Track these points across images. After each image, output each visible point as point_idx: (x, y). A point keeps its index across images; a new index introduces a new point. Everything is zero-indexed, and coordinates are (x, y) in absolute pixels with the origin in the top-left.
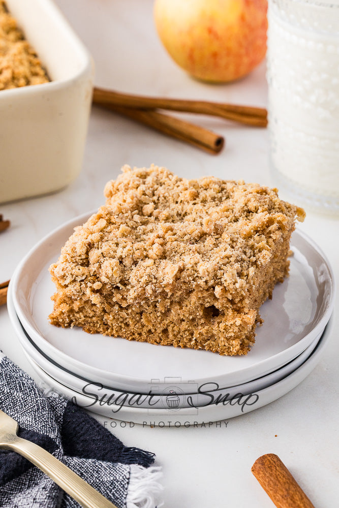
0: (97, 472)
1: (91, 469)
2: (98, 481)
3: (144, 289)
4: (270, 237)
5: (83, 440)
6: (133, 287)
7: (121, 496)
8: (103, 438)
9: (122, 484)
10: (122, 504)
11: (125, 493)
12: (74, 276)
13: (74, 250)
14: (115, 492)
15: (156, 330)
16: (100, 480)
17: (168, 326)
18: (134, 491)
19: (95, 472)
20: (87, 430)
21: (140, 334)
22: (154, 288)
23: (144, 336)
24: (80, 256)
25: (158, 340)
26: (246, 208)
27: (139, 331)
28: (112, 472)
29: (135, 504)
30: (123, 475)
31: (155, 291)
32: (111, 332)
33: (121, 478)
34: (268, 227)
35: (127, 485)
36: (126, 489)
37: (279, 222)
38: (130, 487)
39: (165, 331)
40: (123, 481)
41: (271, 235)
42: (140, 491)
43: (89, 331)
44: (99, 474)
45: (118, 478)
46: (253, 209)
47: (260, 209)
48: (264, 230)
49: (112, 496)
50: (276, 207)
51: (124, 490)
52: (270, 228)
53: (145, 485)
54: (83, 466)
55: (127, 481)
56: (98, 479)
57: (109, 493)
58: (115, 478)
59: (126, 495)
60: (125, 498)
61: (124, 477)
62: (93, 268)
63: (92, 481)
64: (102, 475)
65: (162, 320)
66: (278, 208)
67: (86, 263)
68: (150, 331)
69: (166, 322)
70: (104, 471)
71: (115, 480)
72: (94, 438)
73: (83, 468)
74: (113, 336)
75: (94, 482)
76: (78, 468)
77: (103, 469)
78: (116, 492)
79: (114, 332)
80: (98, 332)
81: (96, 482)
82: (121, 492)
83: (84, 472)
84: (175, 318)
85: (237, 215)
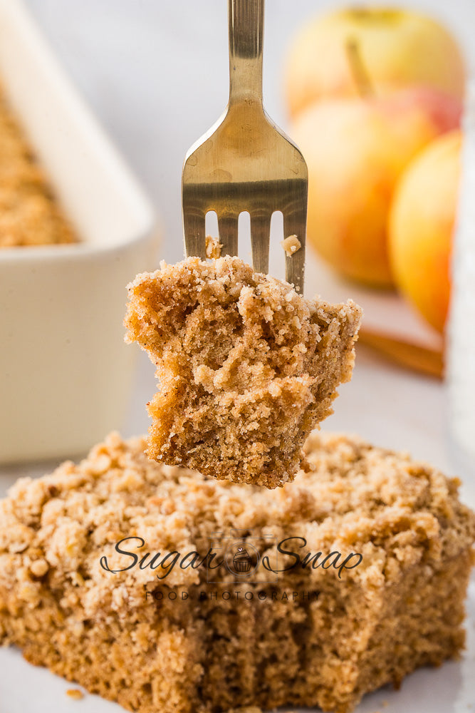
3: (111, 594)
4: (394, 556)
6: (95, 585)
12: (8, 541)
13: (22, 496)
15: (132, 682)
17: (152, 678)
21: (108, 685)
22: (126, 595)
23: (113, 691)
24: (30, 508)
25: (135, 704)
26: (375, 496)
27: (106, 677)
31: (126, 602)
32: (63, 669)
34: (395, 533)
37: (420, 531)
39: (147, 688)
41: (396, 551)
43: (29, 659)
46: (387, 499)
47: (400, 500)
48: (386, 538)
50: (433, 504)
52: (398, 538)
62: (41, 535)
65: (143, 663)
66: (439, 508)
67: (35, 526)
68: (123, 683)
69: (149, 669)
74: (65, 676)
79: (67, 671)
80: (42, 665)
84: (164, 667)
85: (354, 502)
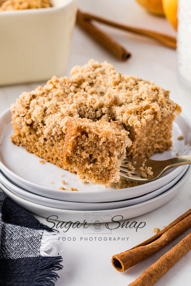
0: (22, 232)
1: (18, 230)
2: (22, 238)
3: (52, 130)
4: (144, 117)
5: (14, 217)
6: (47, 127)
7: (36, 247)
8: (27, 216)
9: (37, 239)
10: (37, 252)
11: (39, 245)
12: (19, 113)
13: (24, 98)
14: (32, 245)
16: (23, 238)
18: (44, 243)
19: (21, 232)
20: (18, 211)
21: (52, 159)
22: (56, 131)
23: (54, 161)
24: (26, 102)
26: (140, 97)
27: (52, 157)
28: (31, 232)
29: (45, 251)
30: (38, 234)
31: (56, 133)
32: (38, 154)
33: (37, 235)
34: (145, 110)
35: (40, 239)
36: (40, 242)
37: (153, 109)
38: (42, 241)
40: (38, 237)
42: (48, 244)
43: (28, 151)
44: (23, 233)
45: (35, 236)
46: (143, 98)
47: (147, 99)
48: (141, 112)
49: (31, 247)
50: (159, 100)
51: (39, 243)
52: (146, 112)
53: (51, 239)
54: (13, 228)
55: (41, 237)
56: (22, 236)
57: (29, 245)
58: (33, 236)
59: (40, 246)
60: (39, 248)
61: (39, 235)
62: (30, 111)
63: (18, 238)
64: (25, 234)
66: (160, 101)
67: (28, 108)
68: (57, 159)
70: (26, 231)
71: (33, 237)
72: (22, 216)
73: (13, 229)
74: (39, 156)
75: (19, 238)
76: (10, 229)
77: (26, 230)
78: (34, 245)
79: (40, 154)
80: (32, 152)
81: (21, 238)
82: (36, 244)
83: (14, 232)
85: (133, 100)
